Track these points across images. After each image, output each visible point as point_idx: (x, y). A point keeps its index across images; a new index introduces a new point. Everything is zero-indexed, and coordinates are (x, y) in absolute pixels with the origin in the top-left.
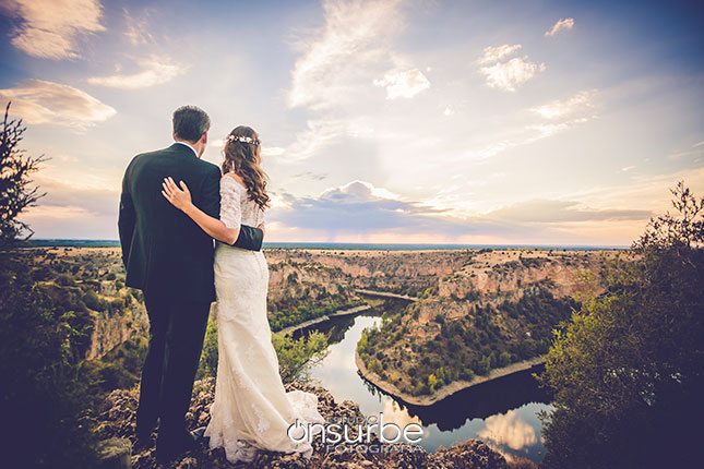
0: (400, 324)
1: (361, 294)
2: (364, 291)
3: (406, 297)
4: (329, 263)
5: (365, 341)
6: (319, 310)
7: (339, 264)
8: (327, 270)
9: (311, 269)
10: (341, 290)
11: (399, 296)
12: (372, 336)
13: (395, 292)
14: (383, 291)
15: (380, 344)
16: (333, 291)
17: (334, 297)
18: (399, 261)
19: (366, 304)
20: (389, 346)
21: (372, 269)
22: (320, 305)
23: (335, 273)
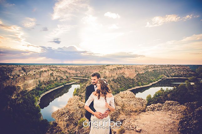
0: (85, 86)
1: (73, 78)
2: (74, 77)
3: (86, 79)
4: (63, 70)
5: (76, 92)
6: (60, 84)
7: (66, 70)
8: (63, 71)
9: (58, 71)
10: (67, 77)
11: (84, 78)
12: (77, 90)
13: (83, 77)
14: (80, 77)
15: (80, 92)
16: (65, 78)
17: (65, 79)
18: (84, 69)
19: (75, 81)
20: (83, 93)
21: (76, 71)
22: (61, 82)
23: (65, 72)
